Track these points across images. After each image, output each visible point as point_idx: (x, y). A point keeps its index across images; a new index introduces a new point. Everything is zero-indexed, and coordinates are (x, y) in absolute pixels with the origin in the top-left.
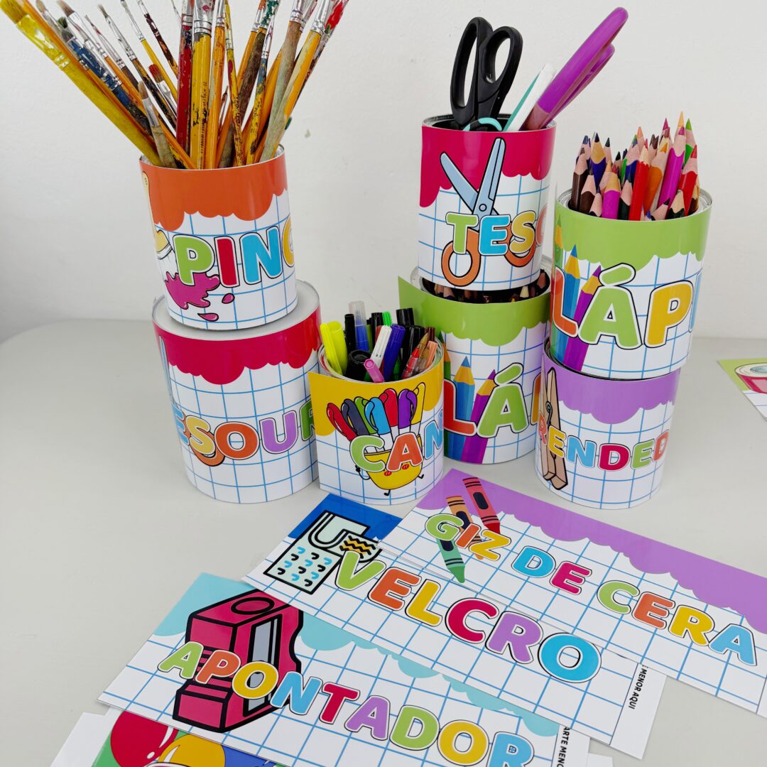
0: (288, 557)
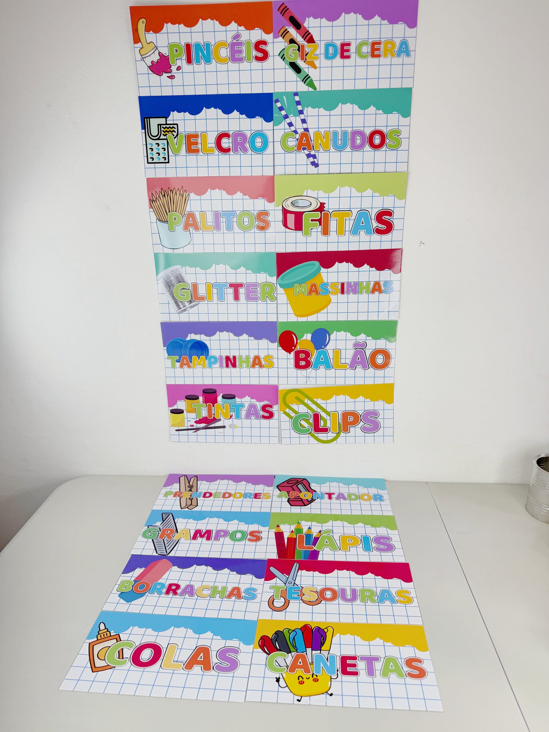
0: (149, 151)
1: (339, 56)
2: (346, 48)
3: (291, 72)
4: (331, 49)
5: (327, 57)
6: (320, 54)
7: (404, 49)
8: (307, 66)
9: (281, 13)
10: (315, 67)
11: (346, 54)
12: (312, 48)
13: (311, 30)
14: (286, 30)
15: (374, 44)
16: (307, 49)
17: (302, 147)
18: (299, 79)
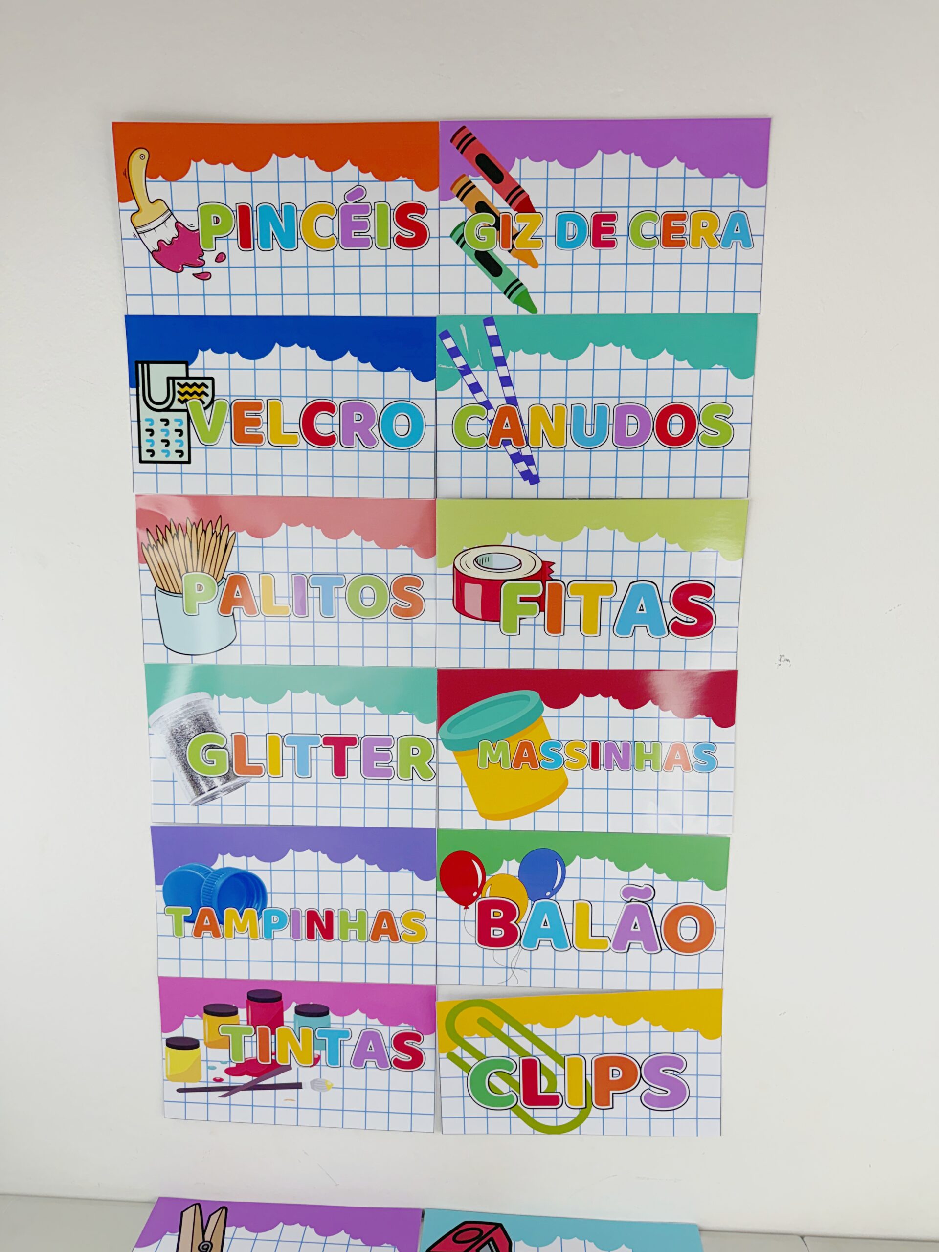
1: (588, 241)
2: (604, 224)
3: (479, 275)
4: (571, 226)
5: (563, 242)
6: (546, 236)
7: (737, 230)
8: (516, 261)
9: (458, 148)
10: (535, 265)
11: (604, 237)
12: (528, 223)
13: (524, 186)
14: (470, 182)
15: (668, 218)
16: (516, 226)
17: (502, 439)
18: (496, 289)
